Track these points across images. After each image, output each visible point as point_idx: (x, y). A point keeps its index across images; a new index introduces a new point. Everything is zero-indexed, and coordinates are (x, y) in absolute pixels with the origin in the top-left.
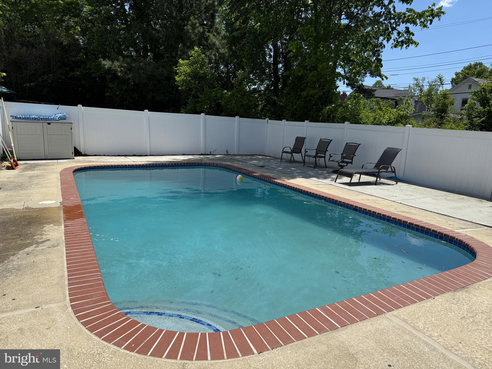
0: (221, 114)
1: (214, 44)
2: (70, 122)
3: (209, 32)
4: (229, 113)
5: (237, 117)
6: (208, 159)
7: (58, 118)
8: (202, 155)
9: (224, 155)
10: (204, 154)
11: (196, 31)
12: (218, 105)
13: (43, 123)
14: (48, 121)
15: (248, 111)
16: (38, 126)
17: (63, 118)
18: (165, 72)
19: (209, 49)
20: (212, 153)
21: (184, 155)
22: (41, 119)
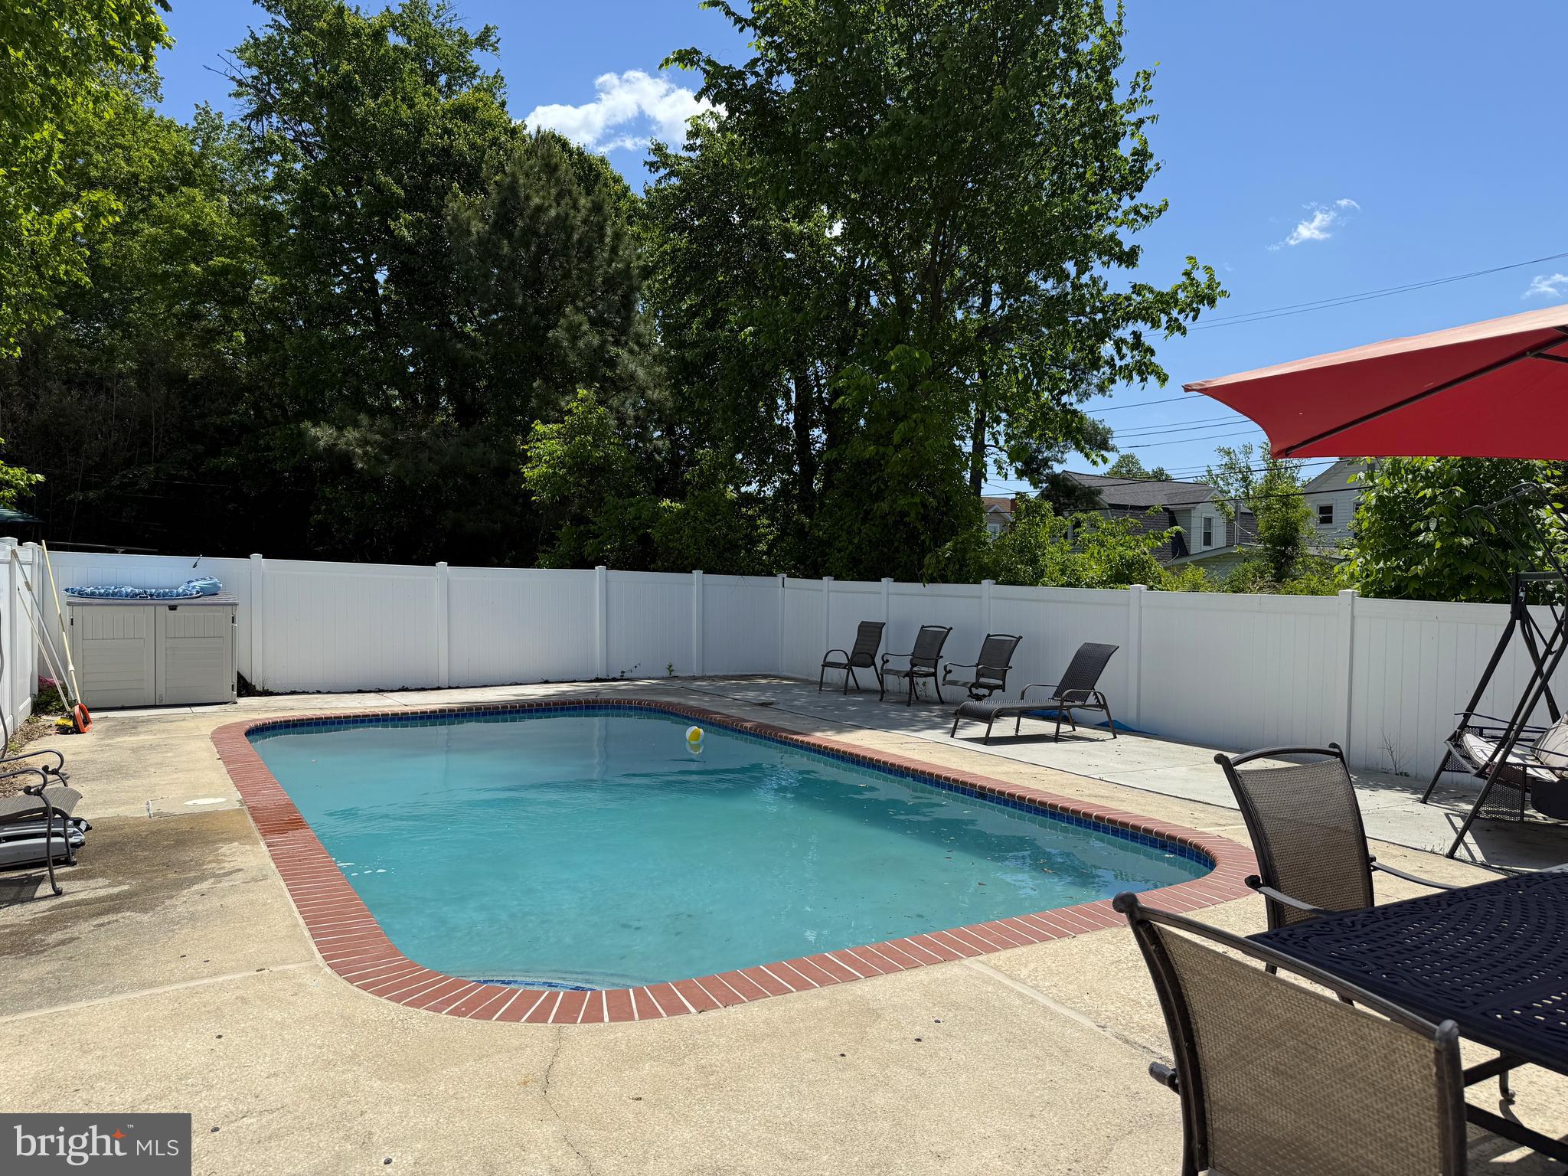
0: (652, 566)
1: (632, 377)
2: (231, 601)
3: (617, 343)
4: (674, 562)
5: (697, 574)
6: (615, 690)
7: (198, 592)
8: (597, 680)
9: (663, 678)
10: (604, 677)
11: (581, 344)
12: (645, 540)
13: (155, 605)
14: (171, 600)
15: (727, 555)
16: (143, 614)
17: (211, 592)
18: (493, 456)
19: (619, 390)
20: (626, 675)
21: (547, 682)
22: (151, 595)
